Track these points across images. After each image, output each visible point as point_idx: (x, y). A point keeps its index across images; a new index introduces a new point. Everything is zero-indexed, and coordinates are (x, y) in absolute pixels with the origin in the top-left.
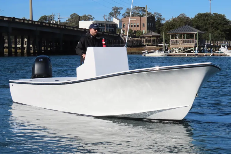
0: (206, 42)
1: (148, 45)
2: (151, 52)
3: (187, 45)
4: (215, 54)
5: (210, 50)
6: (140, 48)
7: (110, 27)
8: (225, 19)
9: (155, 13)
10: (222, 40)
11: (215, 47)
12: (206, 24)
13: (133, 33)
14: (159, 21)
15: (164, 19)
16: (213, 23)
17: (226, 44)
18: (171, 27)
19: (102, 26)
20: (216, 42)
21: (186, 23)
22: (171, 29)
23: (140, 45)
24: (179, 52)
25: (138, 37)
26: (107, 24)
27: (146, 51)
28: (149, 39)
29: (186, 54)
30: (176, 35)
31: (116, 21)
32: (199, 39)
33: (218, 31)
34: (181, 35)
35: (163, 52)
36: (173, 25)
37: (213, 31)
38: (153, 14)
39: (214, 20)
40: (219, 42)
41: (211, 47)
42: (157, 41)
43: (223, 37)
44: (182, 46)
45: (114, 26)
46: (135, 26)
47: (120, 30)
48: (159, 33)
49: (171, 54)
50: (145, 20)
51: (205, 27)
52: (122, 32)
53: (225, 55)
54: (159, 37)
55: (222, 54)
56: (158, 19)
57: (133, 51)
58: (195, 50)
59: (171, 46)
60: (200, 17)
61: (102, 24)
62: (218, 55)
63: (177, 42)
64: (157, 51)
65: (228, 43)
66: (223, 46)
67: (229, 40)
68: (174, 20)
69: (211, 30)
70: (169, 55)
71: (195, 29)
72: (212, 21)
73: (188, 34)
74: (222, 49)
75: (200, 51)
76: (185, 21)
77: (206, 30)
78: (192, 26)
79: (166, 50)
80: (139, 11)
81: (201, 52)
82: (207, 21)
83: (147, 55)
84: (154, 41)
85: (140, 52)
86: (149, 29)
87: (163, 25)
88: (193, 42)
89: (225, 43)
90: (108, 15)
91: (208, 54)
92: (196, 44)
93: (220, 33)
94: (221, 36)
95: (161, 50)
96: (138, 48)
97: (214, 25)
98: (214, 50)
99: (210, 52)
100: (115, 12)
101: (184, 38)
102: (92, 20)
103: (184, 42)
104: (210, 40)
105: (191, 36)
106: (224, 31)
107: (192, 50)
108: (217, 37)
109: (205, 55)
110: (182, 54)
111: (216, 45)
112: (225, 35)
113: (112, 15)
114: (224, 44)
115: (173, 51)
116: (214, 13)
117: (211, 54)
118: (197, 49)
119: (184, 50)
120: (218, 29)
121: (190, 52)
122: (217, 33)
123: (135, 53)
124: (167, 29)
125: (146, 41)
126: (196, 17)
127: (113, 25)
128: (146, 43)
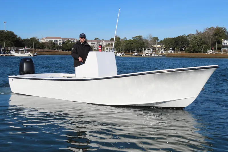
0: (2, 47)
4: (7, 54)
5: (4, 52)
8: (14, 34)
10: (12, 47)
11: (8, 50)
12: (2, 37)
16: (7, 36)
20: (8, 48)
33: (10, 41)
37: (6, 41)
39: (7, 34)
40: (10, 48)
41: (5, 50)
43: (12, 45)
51: (1, 39)
53: (13, 55)
55: (12, 55)
62: (9, 55)
65: (15, 48)
66: (12, 50)
67: (16, 47)
69: (5, 40)
72: (6, 35)
74: (12, 52)
82: (3, 35)
89: (13, 48)
91: (3, 55)
93: (11, 42)
94: (11, 44)
97: (7, 38)
98: (7, 52)
99: (4, 54)
104: (4, 46)
106: (13, 41)
108: (9, 44)
109: (6, 55)
111: (8, 49)
112: (14, 44)
116: (7, 31)
120: (9, 40)
122: (8, 42)
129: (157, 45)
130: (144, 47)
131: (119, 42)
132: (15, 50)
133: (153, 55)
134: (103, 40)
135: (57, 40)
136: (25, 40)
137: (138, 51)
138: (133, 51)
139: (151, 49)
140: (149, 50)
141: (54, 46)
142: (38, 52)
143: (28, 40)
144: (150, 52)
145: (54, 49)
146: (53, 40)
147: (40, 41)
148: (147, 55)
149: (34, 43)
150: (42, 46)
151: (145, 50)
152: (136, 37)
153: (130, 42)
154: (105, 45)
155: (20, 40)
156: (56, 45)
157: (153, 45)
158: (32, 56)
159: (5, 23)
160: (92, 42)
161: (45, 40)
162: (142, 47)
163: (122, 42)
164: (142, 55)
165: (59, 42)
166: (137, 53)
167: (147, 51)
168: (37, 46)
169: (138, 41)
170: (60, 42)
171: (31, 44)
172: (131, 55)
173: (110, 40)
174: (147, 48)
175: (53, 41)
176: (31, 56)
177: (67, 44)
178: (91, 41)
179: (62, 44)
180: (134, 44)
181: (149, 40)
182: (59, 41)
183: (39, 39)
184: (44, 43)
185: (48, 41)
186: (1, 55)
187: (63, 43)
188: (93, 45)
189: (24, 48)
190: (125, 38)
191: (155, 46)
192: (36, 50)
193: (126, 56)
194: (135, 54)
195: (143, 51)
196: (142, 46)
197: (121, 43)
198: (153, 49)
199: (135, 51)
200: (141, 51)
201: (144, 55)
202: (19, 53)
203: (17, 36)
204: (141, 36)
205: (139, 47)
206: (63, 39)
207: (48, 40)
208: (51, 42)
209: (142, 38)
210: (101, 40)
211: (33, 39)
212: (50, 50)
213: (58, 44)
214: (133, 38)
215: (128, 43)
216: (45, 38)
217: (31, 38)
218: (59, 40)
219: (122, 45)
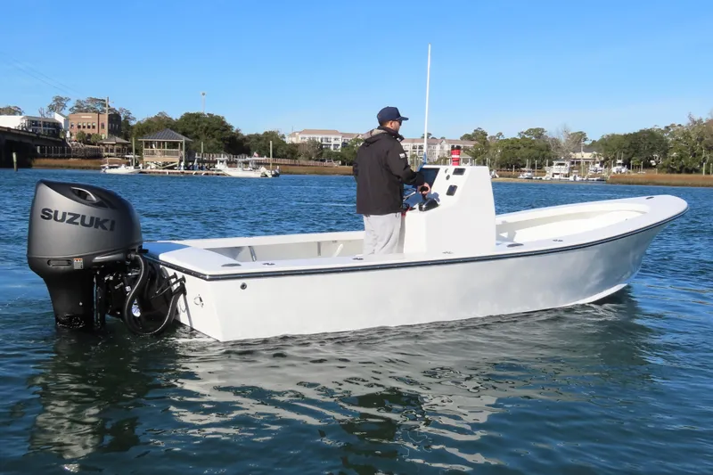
0: (197, 154)
1: (109, 156)
2: (114, 167)
3: (168, 159)
4: (209, 172)
6: (97, 160)
7: (49, 126)
8: (224, 122)
9: (121, 110)
10: (220, 153)
11: (209, 162)
12: (196, 129)
13: (87, 138)
14: (126, 122)
15: (134, 119)
16: (207, 128)
17: (226, 158)
18: (144, 130)
19: (36, 125)
20: (211, 156)
21: (167, 126)
22: (144, 133)
23: (97, 156)
24: (157, 168)
25: (94, 144)
26: (44, 122)
27: (106, 166)
28: (110, 147)
29: (167, 171)
30: (151, 142)
31: (59, 119)
32: (186, 150)
33: (214, 140)
34: (159, 143)
35: (132, 167)
36: (149, 128)
37: (206, 140)
38: (118, 110)
39: (209, 123)
40: (215, 156)
41: (204, 162)
42: (124, 150)
43: (221, 148)
44: (161, 159)
45: (56, 126)
46: (89, 127)
47: (66, 131)
48: (126, 139)
49: (144, 170)
50: (105, 118)
51: (195, 133)
52: (68, 135)
53: (224, 175)
54: (126, 144)
55: (220, 172)
56: (126, 118)
57: (85, 165)
58: (180, 166)
59: (145, 159)
60: (189, 118)
61: (36, 122)
62: (213, 174)
63: (153, 153)
64: (123, 166)
66: (221, 162)
68: (149, 121)
69: (203, 137)
70: (141, 172)
71: (180, 136)
72: (206, 125)
73: (170, 142)
74: (219, 166)
75: (187, 167)
76: (165, 123)
77: (197, 137)
78: (176, 130)
79: (137, 165)
80: (96, 105)
81: (188, 169)
82: (199, 124)
83: (108, 171)
84: (118, 151)
85: (98, 166)
86: (112, 132)
87: (132, 127)
88: (177, 154)
89: (224, 157)
90: (46, 109)
91: (198, 172)
92: (181, 157)
93: (217, 142)
94: (217, 146)
95: (128, 164)
96: (93, 161)
97: (208, 131)
98: (208, 167)
99: (202, 169)
100: (58, 104)
101: (164, 147)
102: (21, 114)
103: (164, 153)
104: (202, 152)
105: (175, 145)
106: (223, 140)
107: (176, 166)
108: (212, 147)
110: (161, 171)
111: (211, 159)
112: (224, 146)
113: (52, 108)
114: (222, 159)
115: (147, 166)
116: (208, 114)
117: (204, 172)
118: (182, 164)
119: (163, 165)
120: (213, 136)
121: (172, 168)
122: (212, 142)
123: (88, 168)
124: (138, 134)
125: (107, 150)
126: (181, 119)
127: (54, 123)
128: (106, 154)
129: (583, 153)
130: (550, 158)
131: (484, 143)
132: (228, 163)
133: (571, 178)
134: (443, 138)
135: (329, 136)
136: (250, 137)
137: (533, 166)
138: (519, 166)
139: (568, 163)
140: (563, 164)
141: (322, 154)
142: (282, 166)
143: (258, 138)
144: (564, 170)
145: (321, 161)
146: (320, 137)
147: (288, 140)
148: (556, 177)
149: (273, 145)
150: (292, 152)
151: (551, 164)
152: (529, 132)
153: (512, 145)
154: (448, 151)
155: (239, 138)
156: (326, 151)
157: (571, 153)
158: (270, 176)
159: (204, 94)
160: (415, 144)
161: (300, 137)
162: (544, 157)
163: (492, 144)
164: (544, 178)
165: (333, 142)
166: (529, 172)
167: (555, 169)
168: (279, 153)
169: (533, 141)
170: (337, 142)
171: (265, 147)
172: (516, 177)
173: (462, 139)
174: (557, 159)
175: (320, 141)
176: (266, 176)
177: (353, 147)
178: (413, 141)
179: (340, 147)
180: (522, 150)
181: (563, 139)
182: (332, 140)
183: (286, 136)
184: (296, 146)
185: (306, 140)
186: (194, 172)
187: (344, 144)
188: (418, 150)
189: (250, 155)
190: (501, 134)
191: (578, 155)
192: (279, 161)
193: (501, 179)
194: (525, 174)
195: (546, 168)
196: (544, 155)
197: (489, 147)
198: (573, 163)
199: (524, 166)
200: (540, 166)
201: (548, 177)
202: (239, 169)
203: (231, 127)
204: (543, 130)
205: (537, 158)
206: (344, 135)
207: (307, 136)
208: (314, 143)
209: (545, 134)
210: (438, 138)
211: (270, 136)
212: (312, 163)
213: (332, 148)
214: (520, 134)
215: (508, 148)
216: (300, 133)
217: (266, 133)
218: (333, 137)
219: (491, 151)
